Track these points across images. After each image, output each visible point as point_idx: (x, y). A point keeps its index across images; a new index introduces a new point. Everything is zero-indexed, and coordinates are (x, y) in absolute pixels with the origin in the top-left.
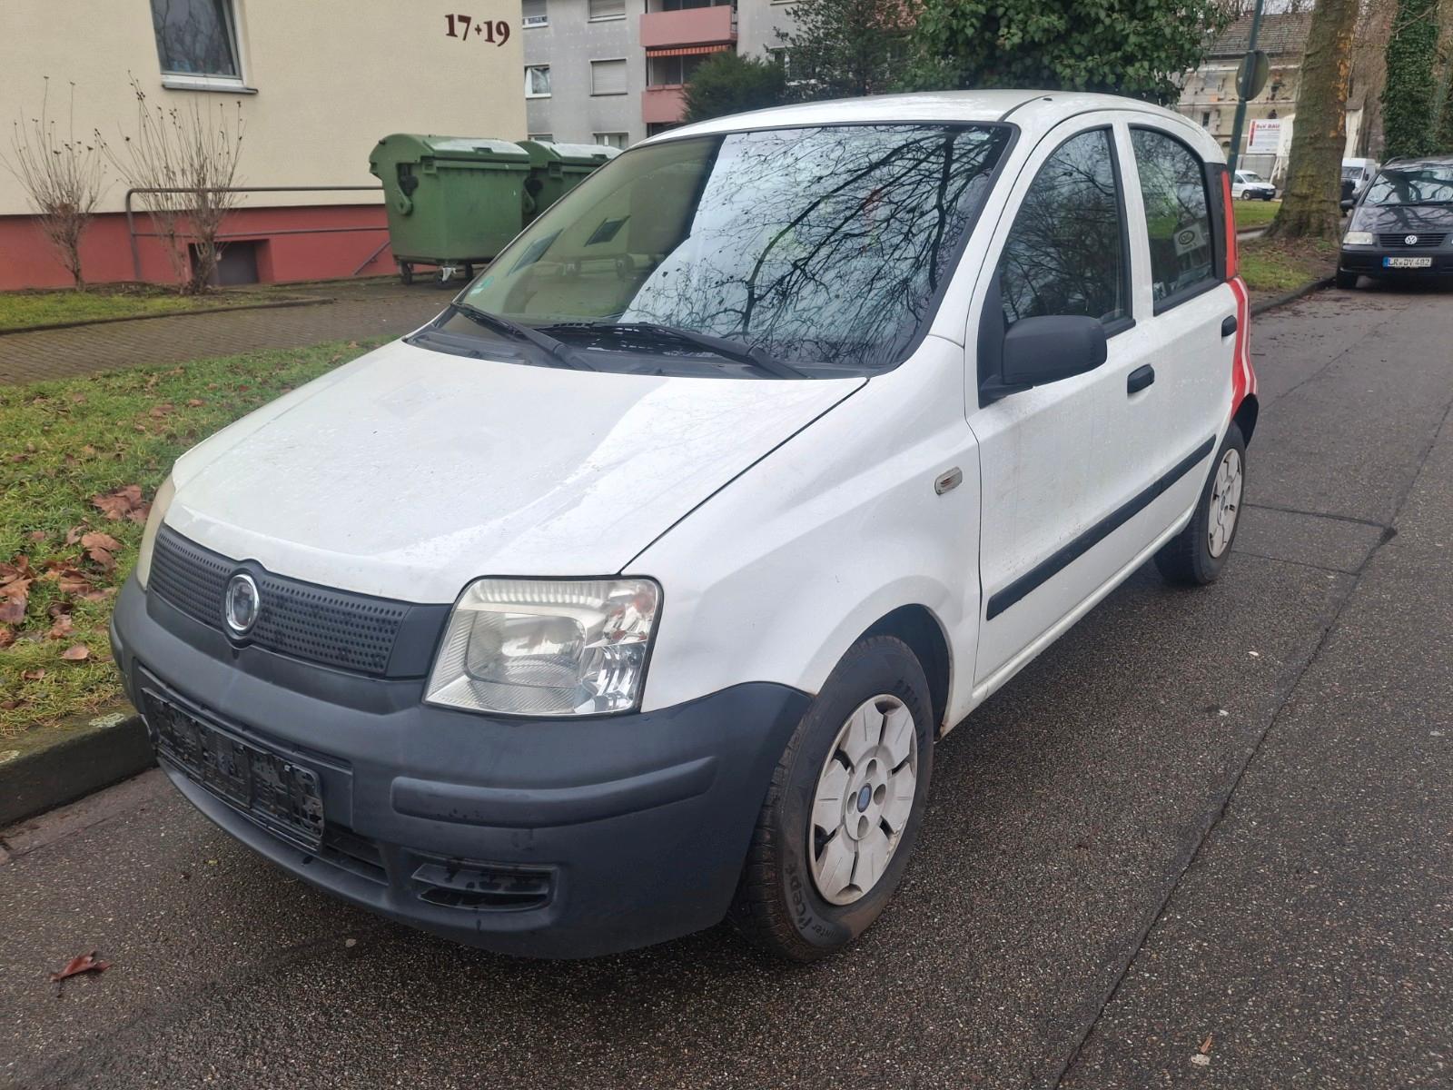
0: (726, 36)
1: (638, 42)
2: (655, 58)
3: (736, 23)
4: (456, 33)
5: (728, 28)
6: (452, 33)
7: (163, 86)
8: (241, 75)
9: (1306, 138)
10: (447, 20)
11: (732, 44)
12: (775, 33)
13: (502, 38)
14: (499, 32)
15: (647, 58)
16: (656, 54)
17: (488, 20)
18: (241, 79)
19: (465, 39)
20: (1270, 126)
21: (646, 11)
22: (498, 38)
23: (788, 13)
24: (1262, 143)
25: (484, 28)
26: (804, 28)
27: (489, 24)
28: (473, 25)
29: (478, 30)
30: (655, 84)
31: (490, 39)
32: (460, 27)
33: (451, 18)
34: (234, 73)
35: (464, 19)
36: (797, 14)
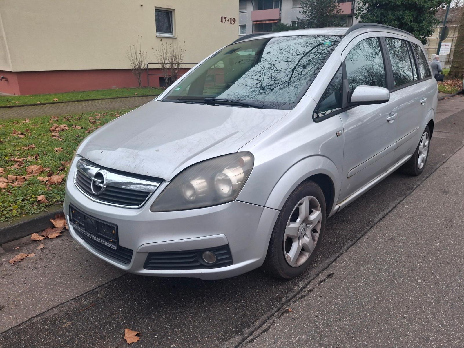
0: (278, 18)
1: (250, 19)
2: (255, 24)
3: (281, 14)
5: (279, 15)
6: (222, 22)
7: (157, 36)
8: (173, 33)
9: (458, 50)
10: (221, 18)
11: (280, 20)
12: (296, 18)
14: (233, 21)
15: (253, 24)
16: (256, 23)
17: (231, 18)
18: (173, 34)
19: (225, 23)
20: (446, 45)
21: (253, 10)
22: (233, 23)
23: (300, 12)
24: (443, 50)
25: (230, 20)
26: (305, 16)
28: (227, 19)
29: (228, 20)
30: (255, 32)
31: (231, 23)
32: (224, 20)
34: (171, 33)
35: (225, 18)
36: (303, 13)
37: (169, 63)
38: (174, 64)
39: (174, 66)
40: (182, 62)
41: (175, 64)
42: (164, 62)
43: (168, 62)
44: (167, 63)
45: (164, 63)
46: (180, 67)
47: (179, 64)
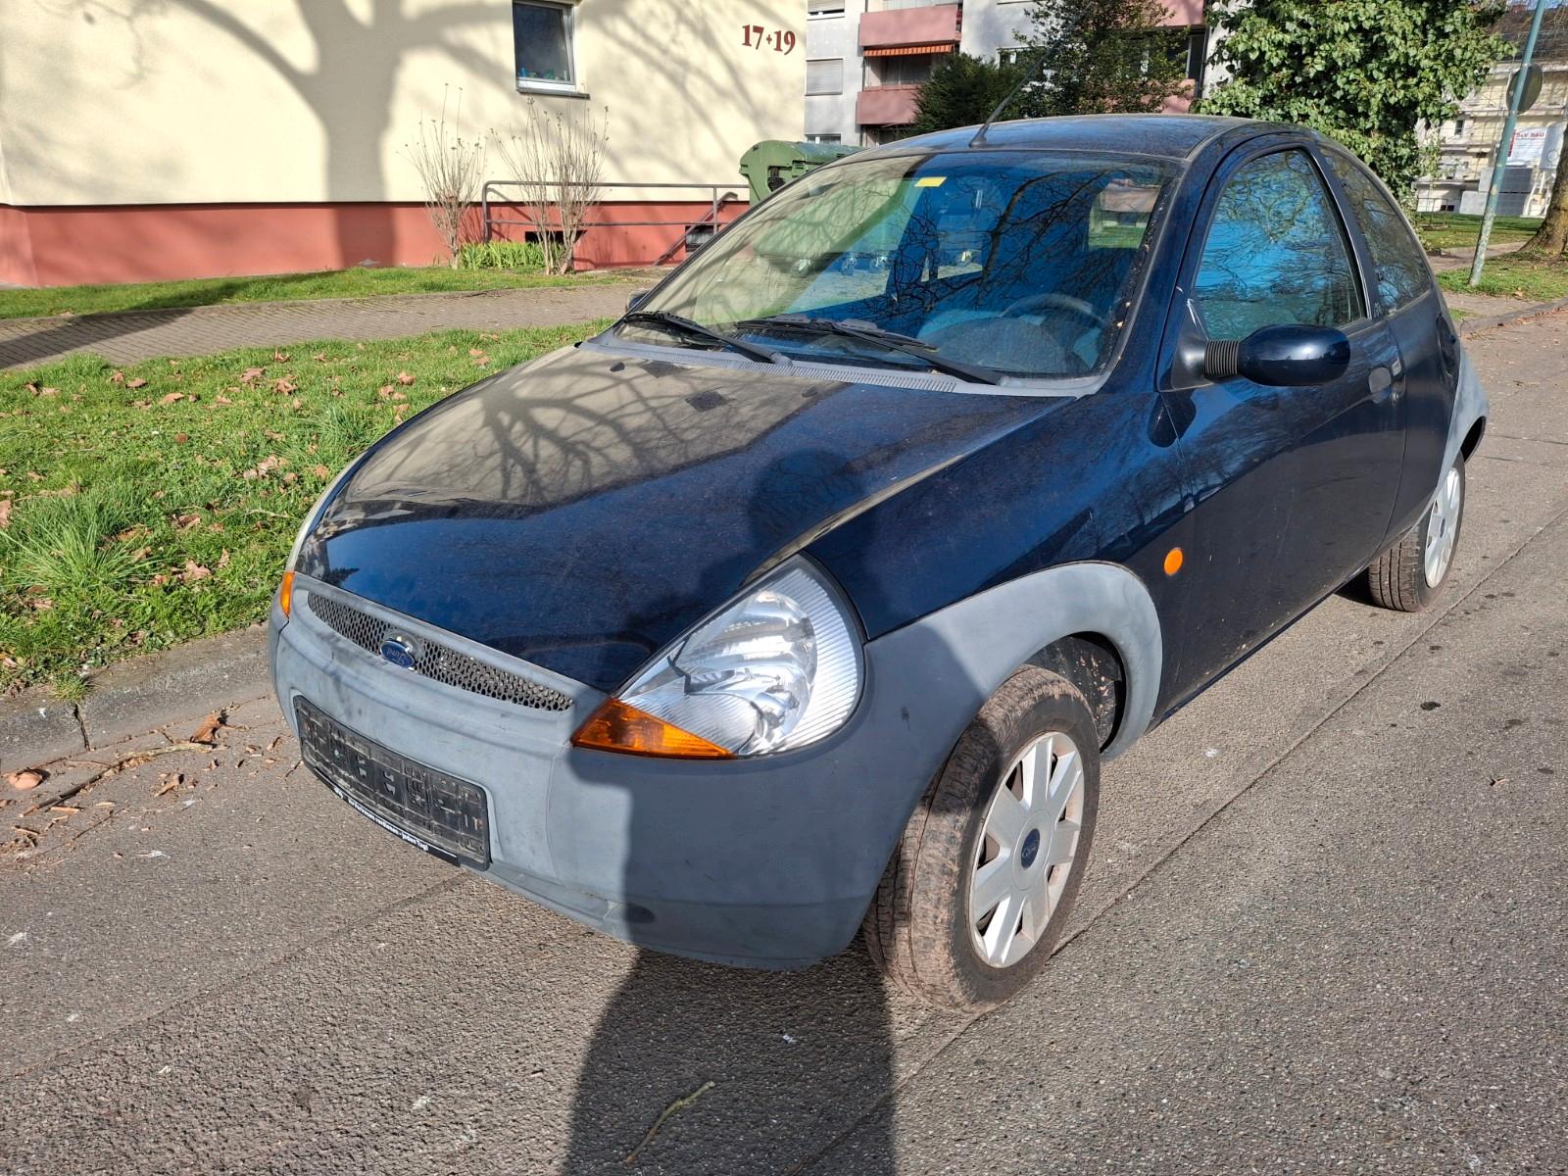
0: (950, 36)
1: (856, 40)
2: (873, 58)
3: (960, 23)
4: (750, 42)
5: (953, 27)
6: (747, 43)
7: (518, 89)
8: (574, 80)
10: (744, 30)
11: (956, 44)
12: (1014, 37)
13: (788, 47)
14: (786, 41)
15: (865, 58)
16: (875, 53)
17: (778, 30)
18: (575, 83)
19: (757, 48)
20: (1532, 135)
22: (785, 47)
23: (1027, 13)
25: (774, 38)
26: (1042, 30)
27: (779, 34)
28: (765, 35)
29: (769, 39)
31: (778, 48)
32: (754, 37)
33: (747, 28)
34: (569, 79)
35: (758, 30)
36: (1037, 16)
37: (552, 184)
42: (536, 180)
43: (550, 178)
44: (548, 184)
45: (537, 184)
46: (591, 198)
47: (588, 185)
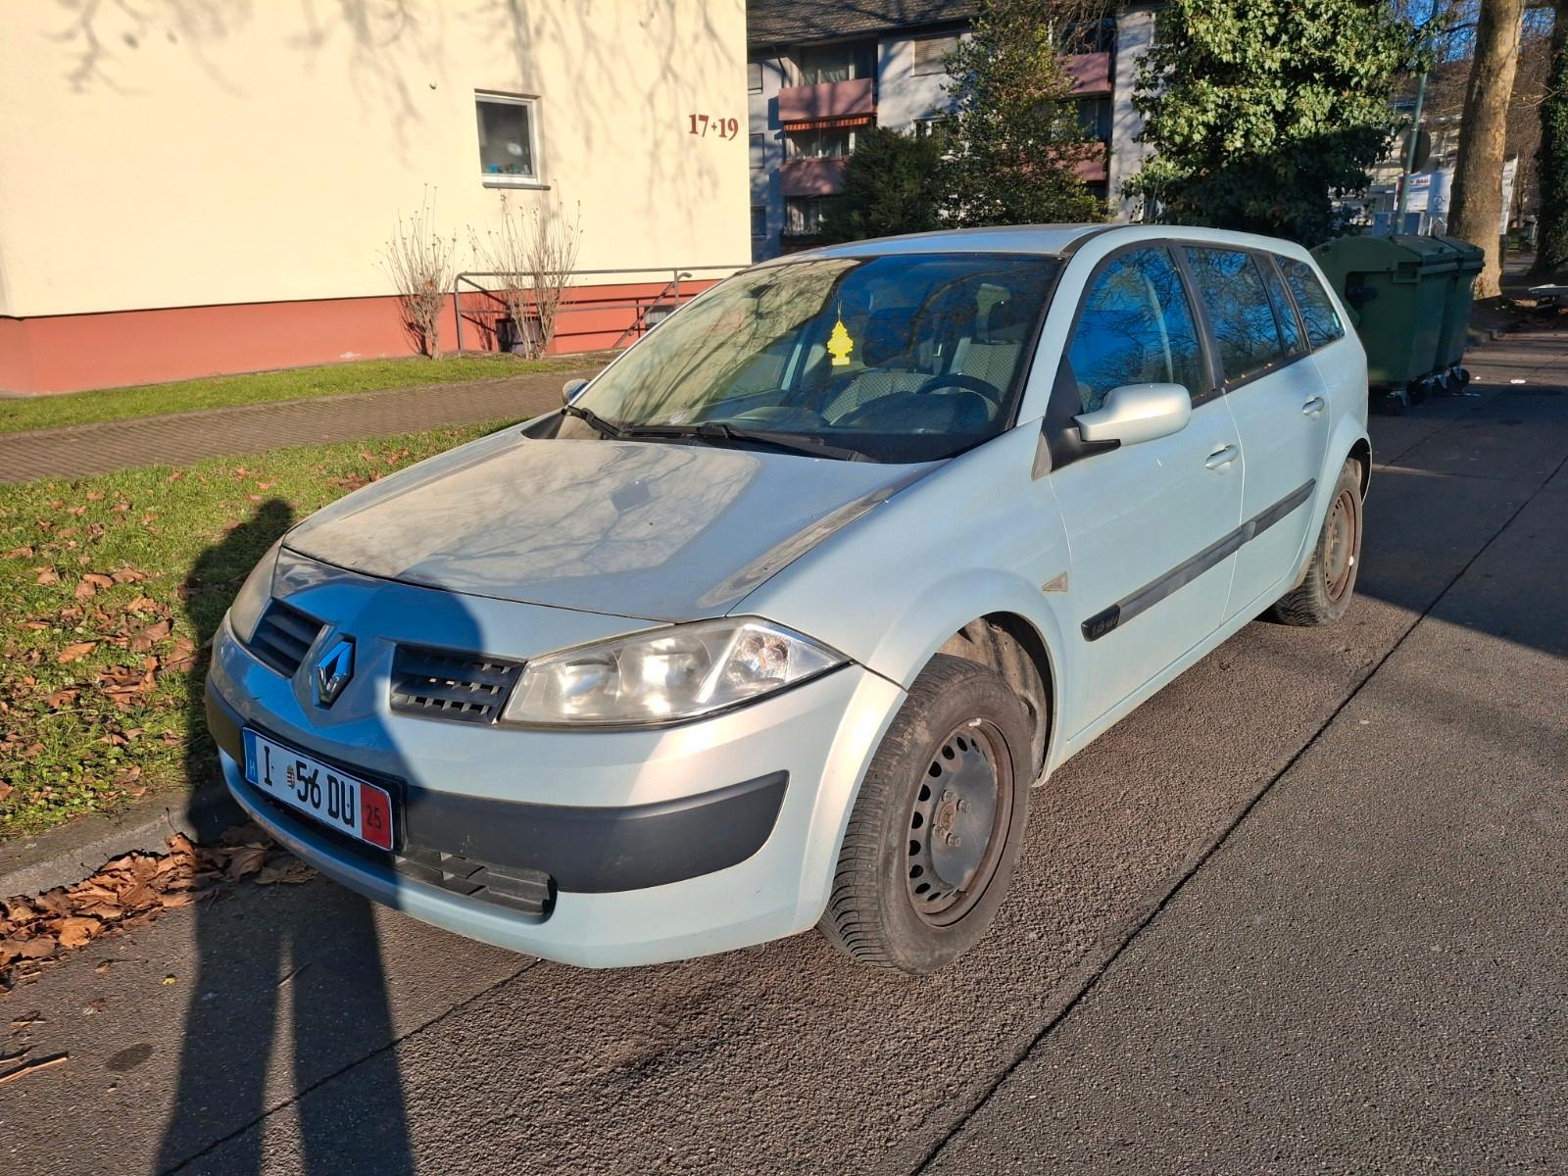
4: (697, 130)
6: (694, 131)
7: (485, 184)
8: (535, 171)
10: (690, 119)
11: (873, 117)
13: (732, 133)
14: (731, 129)
17: (721, 118)
18: (536, 175)
19: (703, 135)
22: (729, 133)
25: (719, 125)
27: (723, 121)
28: (710, 122)
29: (714, 127)
31: (723, 135)
32: (700, 125)
33: (693, 117)
34: (531, 173)
35: (704, 118)
36: (952, 90)
37: (529, 274)
38: (545, 274)
39: (548, 281)
40: (575, 269)
41: (551, 273)
42: (513, 270)
43: (528, 270)
44: (524, 274)
45: (514, 274)
46: (567, 285)
47: (563, 273)
